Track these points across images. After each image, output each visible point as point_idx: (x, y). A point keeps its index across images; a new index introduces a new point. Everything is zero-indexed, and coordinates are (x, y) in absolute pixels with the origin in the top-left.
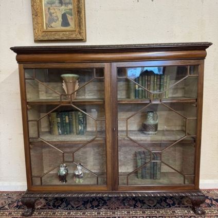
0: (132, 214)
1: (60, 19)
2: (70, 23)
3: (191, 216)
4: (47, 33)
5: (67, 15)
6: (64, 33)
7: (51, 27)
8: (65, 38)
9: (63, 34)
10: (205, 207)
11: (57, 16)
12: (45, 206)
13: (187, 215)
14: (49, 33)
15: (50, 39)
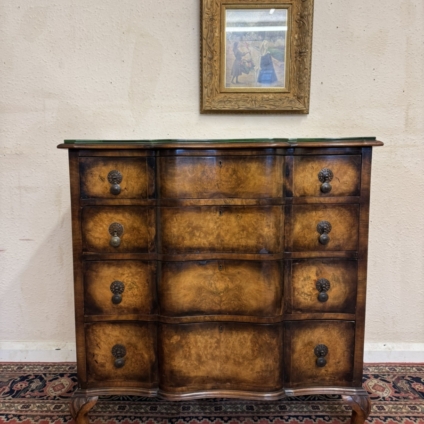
0: (258, 413)
1: (258, 67)
2: (278, 76)
3: (386, 418)
4: (228, 95)
5: (273, 59)
6: (265, 96)
7: (237, 82)
8: (268, 108)
9: (262, 98)
10: (415, 398)
11: (250, 61)
12: (69, 392)
13: (378, 415)
14: (233, 96)
15: (236, 108)
